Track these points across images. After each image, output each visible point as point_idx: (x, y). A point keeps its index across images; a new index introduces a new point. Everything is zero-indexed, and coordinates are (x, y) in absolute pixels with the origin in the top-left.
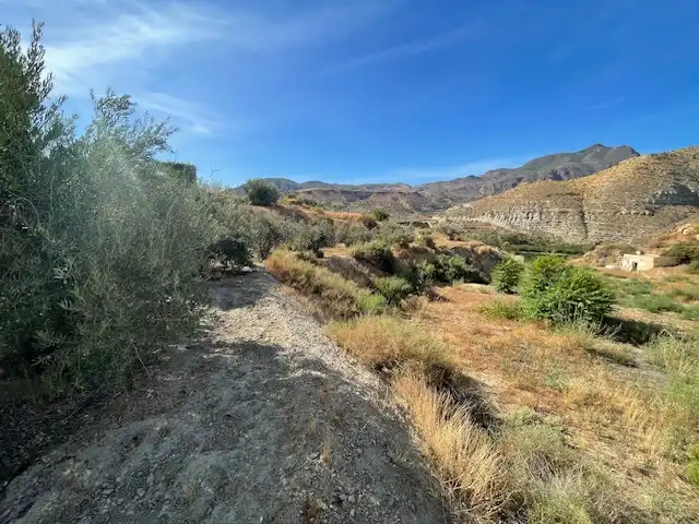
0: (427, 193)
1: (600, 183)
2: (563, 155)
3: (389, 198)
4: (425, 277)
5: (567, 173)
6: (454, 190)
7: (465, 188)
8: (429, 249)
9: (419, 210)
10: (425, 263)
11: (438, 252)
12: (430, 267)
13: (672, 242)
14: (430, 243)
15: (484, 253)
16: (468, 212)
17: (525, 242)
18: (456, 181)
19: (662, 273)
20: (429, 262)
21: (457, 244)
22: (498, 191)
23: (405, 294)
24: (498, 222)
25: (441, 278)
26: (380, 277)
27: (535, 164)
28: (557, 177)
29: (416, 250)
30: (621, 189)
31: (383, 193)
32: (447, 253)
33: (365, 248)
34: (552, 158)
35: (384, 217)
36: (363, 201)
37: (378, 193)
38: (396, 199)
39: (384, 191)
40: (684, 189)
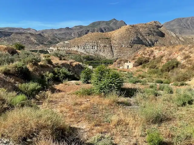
0: (46, 35)
1: (116, 34)
2: (103, 22)
3: (23, 37)
4: (48, 80)
5: (105, 30)
7: (64, 33)
8: (49, 65)
10: (48, 73)
11: (54, 67)
12: (51, 75)
13: (137, 57)
14: (50, 62)
15: (76, 65)
16: (67, 45)
17: (92, 59)
19: (135, 69)
20: (50, 72)
21: (63, 62)
22: (80, 35)
23: (38, 91)
24: (81, 50)
25: (57, 80)
26: (22, 83)
27: (94, 25)
28: (102, 31)
29: (42, 66)
31: (21, 33)
32: (59, 67)
33: (11, 67)
34: (99, 23)
35: (21, 48)
36: (6, 38)
37: (17, 33)
38: (28, 37)
39: (20, 32)
40: (139, 38)
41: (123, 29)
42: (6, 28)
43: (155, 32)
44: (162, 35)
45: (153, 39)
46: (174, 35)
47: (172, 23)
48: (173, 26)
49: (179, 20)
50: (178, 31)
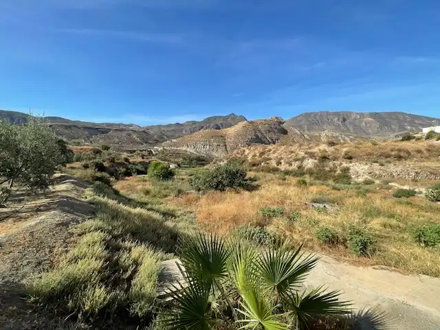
0: (151, 132)
1: (231, 131)
2: (220, 117)
3: (124, 134)
5: (222, 126)
6: (168, 131)
7: (174, 130)
9: (146, 143)
16: (175, 145)
17: (203, 160)
18: (169, 126)
22: (192, 132)
24: (191, 150)
27: (209, 120)
28: (218, 128)
30: (238, 135)
34: (215, 118)
37: (116, 130)
38: (129, 135)
39: (120, 129)
40: (257, 136)
41: (240, 125)
42: (103, 124)
43: (276, 128)
44: (285, 132)
45: (274, 137)
46: (299, 133)
47: (299, 119)
48: (300, 121)
49: (307, 115)
50: (306, 127)
